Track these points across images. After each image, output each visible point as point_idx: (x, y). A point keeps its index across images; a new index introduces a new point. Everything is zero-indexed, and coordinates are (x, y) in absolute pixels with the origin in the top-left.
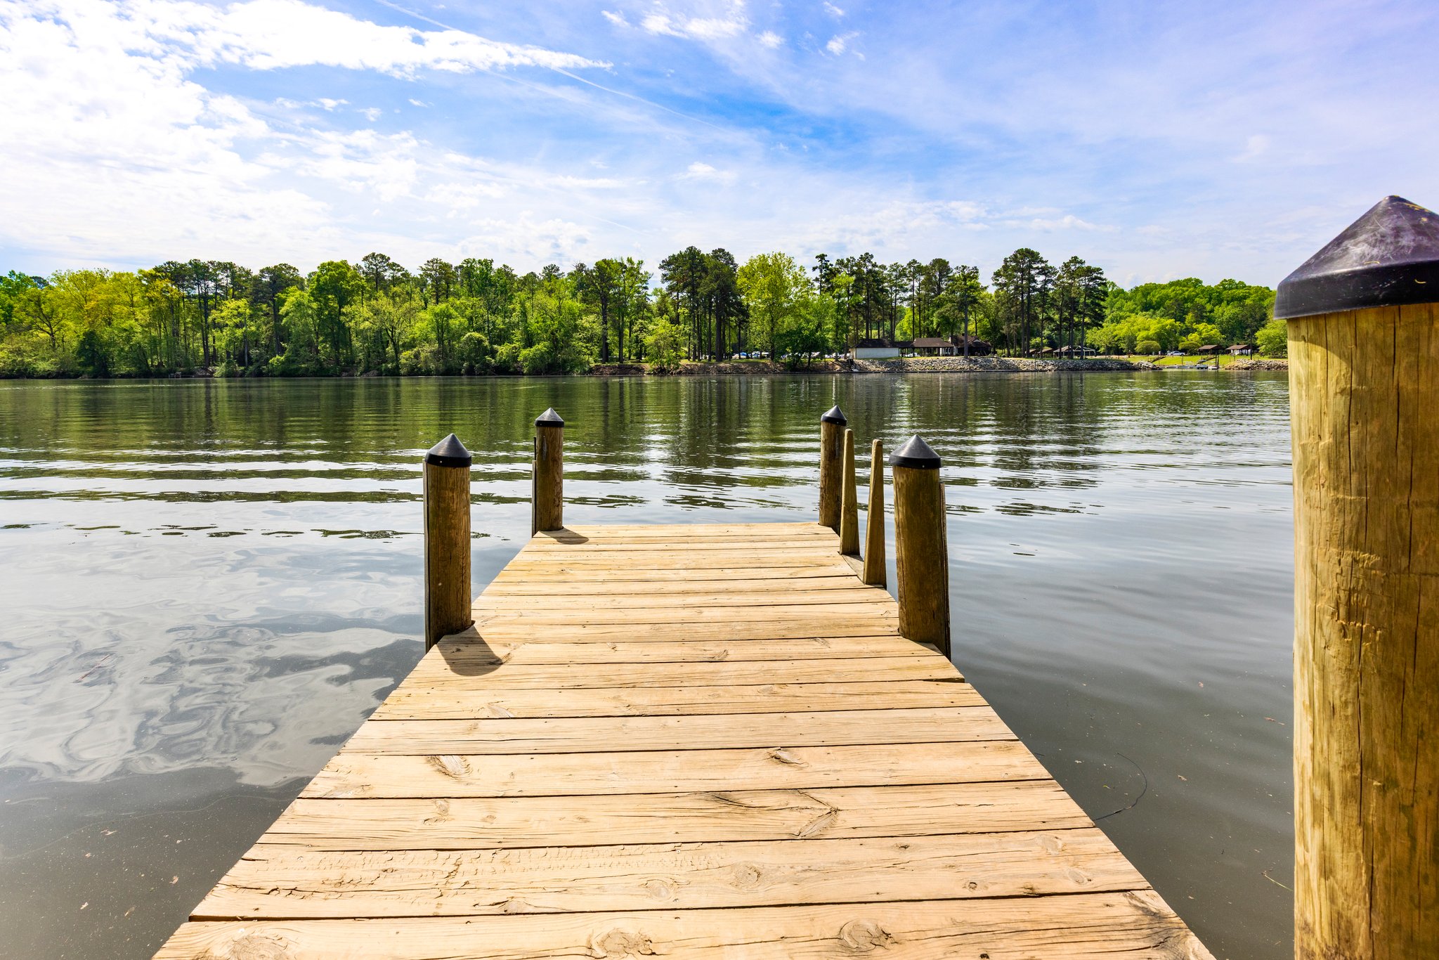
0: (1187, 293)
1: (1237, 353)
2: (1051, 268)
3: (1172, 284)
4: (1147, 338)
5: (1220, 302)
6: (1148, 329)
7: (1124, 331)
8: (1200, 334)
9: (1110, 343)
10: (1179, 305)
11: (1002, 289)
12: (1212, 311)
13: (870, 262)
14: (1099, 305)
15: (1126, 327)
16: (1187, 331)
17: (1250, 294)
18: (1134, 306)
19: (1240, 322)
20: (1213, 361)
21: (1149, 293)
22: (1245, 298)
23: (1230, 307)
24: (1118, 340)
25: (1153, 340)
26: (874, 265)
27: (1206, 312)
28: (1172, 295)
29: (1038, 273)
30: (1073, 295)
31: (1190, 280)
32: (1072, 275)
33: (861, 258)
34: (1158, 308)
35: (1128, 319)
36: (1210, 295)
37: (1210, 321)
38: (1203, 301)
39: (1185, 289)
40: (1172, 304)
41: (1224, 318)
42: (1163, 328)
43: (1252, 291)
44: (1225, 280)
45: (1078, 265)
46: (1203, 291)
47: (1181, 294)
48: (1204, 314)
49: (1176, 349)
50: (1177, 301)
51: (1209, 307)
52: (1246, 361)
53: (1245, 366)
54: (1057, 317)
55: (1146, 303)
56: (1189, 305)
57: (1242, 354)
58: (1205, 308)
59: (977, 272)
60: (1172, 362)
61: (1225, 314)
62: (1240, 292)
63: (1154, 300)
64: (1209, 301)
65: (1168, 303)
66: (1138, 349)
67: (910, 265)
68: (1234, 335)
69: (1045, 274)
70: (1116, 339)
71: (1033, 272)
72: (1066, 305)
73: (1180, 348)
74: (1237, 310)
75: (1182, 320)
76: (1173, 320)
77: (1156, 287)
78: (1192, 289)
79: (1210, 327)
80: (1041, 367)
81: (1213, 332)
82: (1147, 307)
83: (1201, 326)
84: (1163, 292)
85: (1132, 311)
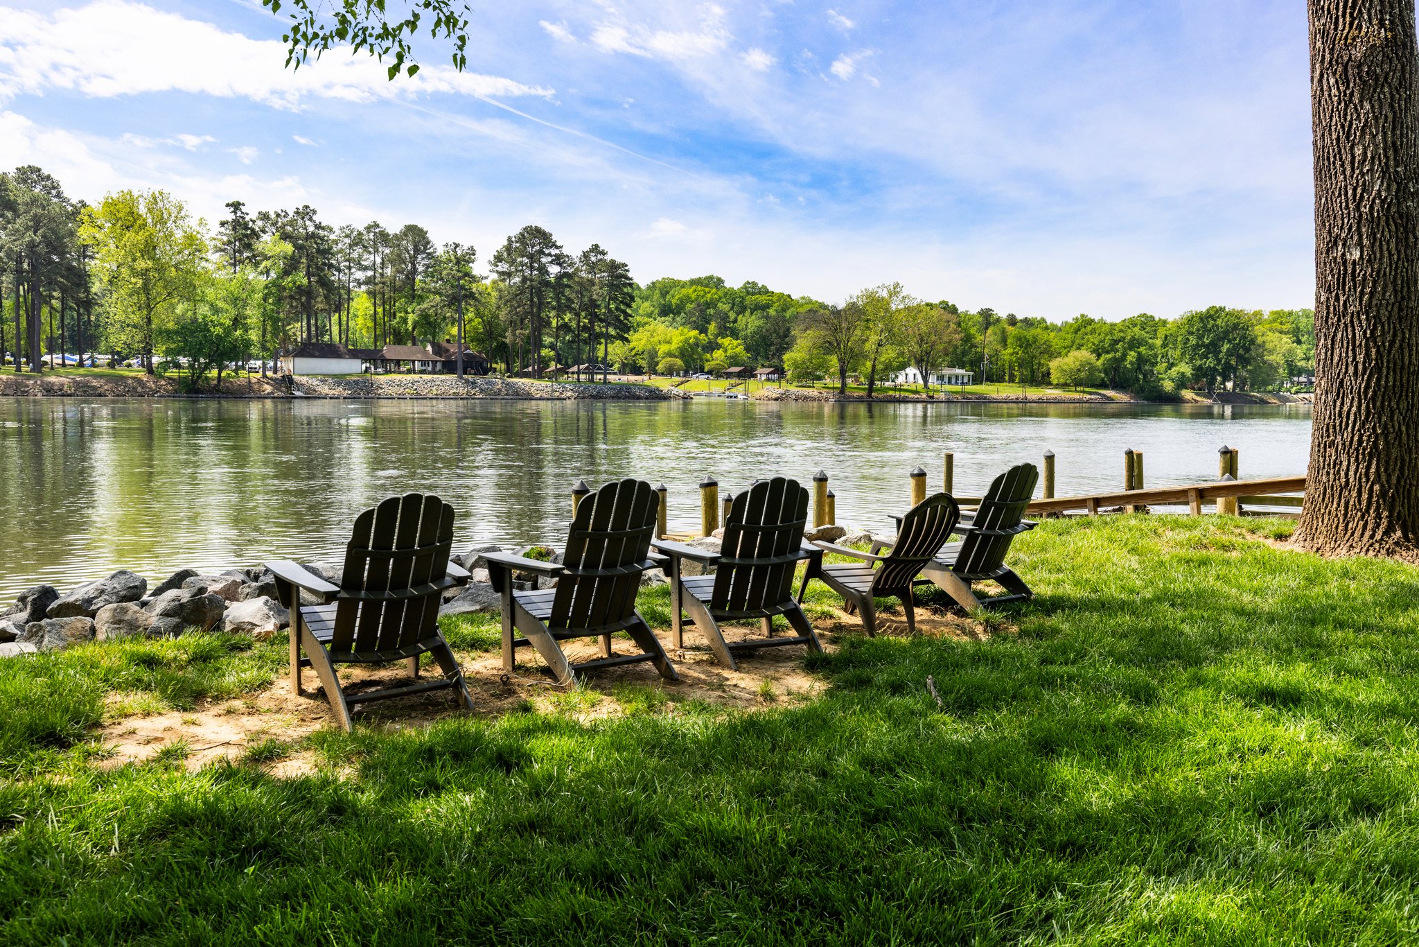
0: (709, 295)
1: (764, 377)
2: (567, 256)
3: (693, 282)
4: (670, 354)
5: (743, 310)
6: (669, 342)
7: (643, 342)
8: (726, 351)
9: (626, 359)
10: (701, 310)
11: (504, 280)
12: (735, 321)
13: (310, 219)
14: (624, 312)
15: (645, 339)
16: (712, 347)
17: (774, 302)
18: (652, 309)
19: (764, 338)
20: (741, 387)
21: (668, 292)
22: (768, 306)
23: (753, 317)
24: (636, 354)
25: (676, 357)
26: (318, 227)
27: (729, 322)
28: (693, 296)
29: (551, 262)
30: (595, 297)
31: (711, 278)
32: (592, 267)
33: (297, 213)
34: (679, 313)
35: (647, 327)
36: (734, 299)
37: (734, 334)
38: (726, 307)
39: (707, 289)
40: (694, 309)
41: (749, 331)
42: (686, 341)
43: (775, 299)
44: (748, 283)
45: (599, 257)
46: (726, 294)
47: (703, 297)
48: (728, 325)
49: (702, 370)
50: (699, 305)
51: (732, 315)
52: (773, 389)
53: (775, 396)
54: (574, 324)
55: (664, 306)
56: (711, 311)
57: (768, 380)
58: (728, 317)
59: (474, 254)
60: (698, 385)
61: (749, 326)
62: (763, 299)
63: (674, 301)
64: (732, 308)
65: (689, 307)
66: (660, 367)
67: (368, 228)
68: (758, 354)
69: (560, 264)
70: (633, 353)
71: (544, 260)
72: (584, 307)
73: (706, 369)
74: (761, 322)
75: (704, 330)
76: (697, 332)
77: (675, 284)
78: (714, 291)
79: (735, 342)
80: (557, 394)
81: (738, 350)
82: (666, 311)
83: (726, 341)
84: (684, 291)
85: (650, 315)
